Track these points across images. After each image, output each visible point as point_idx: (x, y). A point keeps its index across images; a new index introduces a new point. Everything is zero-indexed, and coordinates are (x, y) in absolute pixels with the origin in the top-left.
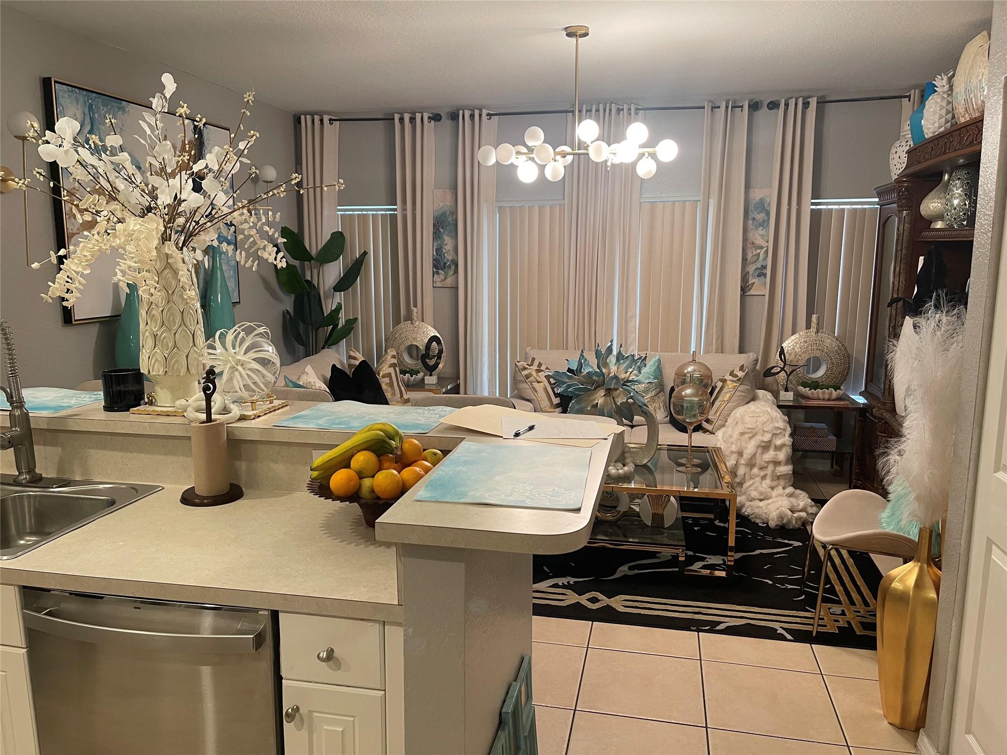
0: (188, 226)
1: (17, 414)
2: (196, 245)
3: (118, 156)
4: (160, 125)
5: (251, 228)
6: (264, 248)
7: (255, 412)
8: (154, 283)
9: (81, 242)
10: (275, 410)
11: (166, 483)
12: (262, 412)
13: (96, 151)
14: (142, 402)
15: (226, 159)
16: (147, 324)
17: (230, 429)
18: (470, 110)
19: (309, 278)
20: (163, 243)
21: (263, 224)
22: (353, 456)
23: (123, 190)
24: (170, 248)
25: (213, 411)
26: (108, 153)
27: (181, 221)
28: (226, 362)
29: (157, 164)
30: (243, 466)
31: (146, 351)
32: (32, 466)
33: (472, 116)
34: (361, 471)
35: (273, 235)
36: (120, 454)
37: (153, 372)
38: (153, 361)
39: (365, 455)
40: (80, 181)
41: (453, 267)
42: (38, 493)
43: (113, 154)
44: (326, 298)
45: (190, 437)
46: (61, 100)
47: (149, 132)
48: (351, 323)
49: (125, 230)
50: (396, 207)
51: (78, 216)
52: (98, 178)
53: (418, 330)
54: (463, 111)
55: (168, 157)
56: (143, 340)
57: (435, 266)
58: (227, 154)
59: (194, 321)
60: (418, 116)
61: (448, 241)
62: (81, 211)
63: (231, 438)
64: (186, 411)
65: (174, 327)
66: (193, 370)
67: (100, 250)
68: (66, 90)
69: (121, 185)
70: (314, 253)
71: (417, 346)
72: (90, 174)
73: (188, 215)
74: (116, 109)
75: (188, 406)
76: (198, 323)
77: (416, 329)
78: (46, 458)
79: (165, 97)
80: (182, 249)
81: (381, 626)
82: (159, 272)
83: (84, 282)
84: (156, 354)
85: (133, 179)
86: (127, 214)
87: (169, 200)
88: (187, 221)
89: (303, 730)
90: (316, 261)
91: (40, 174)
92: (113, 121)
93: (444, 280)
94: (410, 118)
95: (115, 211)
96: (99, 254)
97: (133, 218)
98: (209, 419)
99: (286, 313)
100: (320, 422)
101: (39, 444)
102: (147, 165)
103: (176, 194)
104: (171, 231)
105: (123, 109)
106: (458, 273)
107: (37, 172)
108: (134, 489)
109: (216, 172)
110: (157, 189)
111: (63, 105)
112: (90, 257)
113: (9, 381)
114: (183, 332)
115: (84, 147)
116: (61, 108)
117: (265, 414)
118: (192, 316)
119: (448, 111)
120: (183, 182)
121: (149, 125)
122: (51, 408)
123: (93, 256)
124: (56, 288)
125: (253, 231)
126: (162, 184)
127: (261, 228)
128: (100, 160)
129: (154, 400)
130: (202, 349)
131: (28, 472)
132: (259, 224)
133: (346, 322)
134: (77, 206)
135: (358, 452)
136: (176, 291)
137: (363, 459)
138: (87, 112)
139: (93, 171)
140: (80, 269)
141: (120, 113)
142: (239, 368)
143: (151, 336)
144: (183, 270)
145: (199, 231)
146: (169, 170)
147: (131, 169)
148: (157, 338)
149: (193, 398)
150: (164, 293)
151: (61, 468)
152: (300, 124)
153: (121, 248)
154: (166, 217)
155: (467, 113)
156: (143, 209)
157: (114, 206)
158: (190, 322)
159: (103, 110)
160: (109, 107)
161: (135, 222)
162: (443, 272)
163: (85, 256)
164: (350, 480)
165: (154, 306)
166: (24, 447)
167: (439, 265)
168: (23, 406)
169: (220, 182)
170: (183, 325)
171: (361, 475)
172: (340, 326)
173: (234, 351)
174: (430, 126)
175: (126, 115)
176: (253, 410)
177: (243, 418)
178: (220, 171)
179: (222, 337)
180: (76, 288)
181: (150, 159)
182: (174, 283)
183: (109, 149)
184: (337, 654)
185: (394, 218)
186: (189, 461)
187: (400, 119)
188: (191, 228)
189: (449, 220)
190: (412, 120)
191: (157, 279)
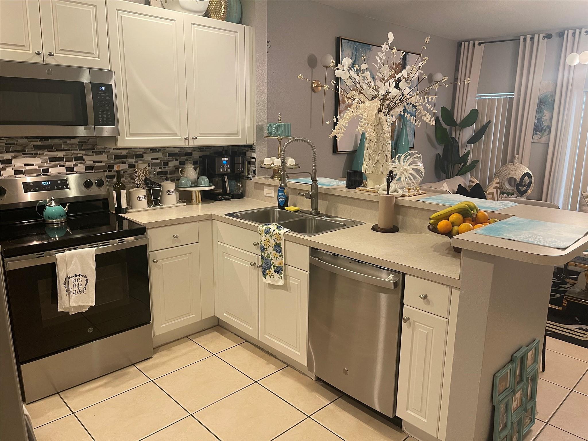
0: (390, 105)
1: (314, 185)
2: (393, 114)
3: (365, 73)
4: (384, 57)
5: (419, 105)
6: (425, 115)
7: (409, 194)
8: (373, 131)
9: (346, 112)
10: (419, 195)
11: (367, 222)
12: (413, 194)
13: (357, 72)
14: (361, 186)
15: (412, 71)
16: (367, 150)
17: (397, 200)
18: (573, 30)
19: (453, 136)
20: (379, 113)
21: (426, 103)
22: (451, 215)
23: (365, 89)
24: (381, 115)
25: (390, 191)
26: (361, 72)
27: (388, 102)
28: (399, 169)
29: (381, 76)
30: (400, 218)
31: (365, 162)
32: (317, 208)
33: (574, 34)
34: (454, 223)
35: (430, 108)
36: (350, 207)
37: (367, 171)
38: (368, 167)
39: (456, 215)
40: (348, 86)
41: (548, 130)
42: (318, 219)
43: (363, 73)
44: (462, 148)
45: (379, 202)
46: (343, 47)
47: (379, 61)
48: (475, 163)
49: (364, 106)
50: (513, 93)
51: (346, 101)
52: (356, 84)
53: (517, 169)
54: (568, 31)
55: (386, 73)
56: (365, 157)
57: (535, 129)
58: (412, 69)
59: (387, 149)
60: (536, 36)
61: (546, 114)
62: (348, 98)
63: (396, 204)
64: (378, 190)
65: (378, 152)
66: (384, 173)
67: (353, 116)
68: (346, 42)
69: (365, 86)
70: (458, 122)
71: (515, 179)
72: (353, 82)
73: (391, 99)
74: (367, 49)
75: (380, 188)
76: (389, 151)
77: (516, 168)
78: (322, 205)
79: (388, 44)
80: (386, 116)
81: (450, 289)
82: (375, 126)
83: (345, 129)
84: (370, 164)
85: (370, 84)
86: (366, 100)
87: (384, 93)
88: (390, 102)
89: (410, 328)
90: (459, 126)
91: (334, 83)
92: (365, 57)
93: (540, 138)
94: (531, 38)
95: (361, 98)
96: (352, 117)
97: (368, 101)
98: (388, 194)
99: (438, 155)
100: (439, 201)
101: (320, 199)
102: (377, 77)
103: (387, 89)
104: (383, 107)
105: (370, 49)
106: (550, 134)
107: (333, 82)
108: (353, 222)
109: (406, 78)
110: (379, 87)
111: (344, 50)
112: (349, 119)
113: (313, 171)
114: (382, 154)
115: (352, 70)
116: (343, 51)
117: (414, 196)
118: (387, 147)
119: (558, 31)
120: (391, 84)
121: (380, 58)
122: (326, 185)
123: (350, 118)
124: (334, 133)
125: (420, 107)
126: (382, 85)
127: (425, 105)
128: (358, 75)
129: (366, 185)
130: (389, 163)
131: (315, 210)
132: (424, 103)
133: (472, 162)
134: (346, 96)
135: (454, 213)
136: (381, 135)
137: (456, 217)
138: (354, 52)
139: (354, 81)
140: (344, 124)
141: (368, 51)
142: (405, 172)
143: (369, 155)
144: (385, 125)
145: (395, 107)
146: (386, 79)
147: (370, 79)
148: (371, 156)
149: (382, 185)
150: (376, 136)
151: (327, 210)
152: (461, 47)
153: (361, 114)
154: (382, 101)
155: (571, 32)
156: (372, 97)
157: (361, 96)
158: (385, 150)
159: (361, 50)
160: (364, 49)
161: (368, 103)
162: (540, 134)
163: (347, 118)
164: (447, 225)
165: (371, 142)
166: (315, 199)
167: (538, 129)
168: (316, 182)
169: (407, 83)
170: (382, 151)
171: (453, 224)
172: (468, 164)
173: (404, 164)
174: (544, 43)
175: (371, 52)
176: (408, 193)
177: (403, 196)
178: (408, 78)
179: (399, 158)
180: (342, 132)
181: (378, 74)
182: (381, 131)
183: (362, 70)
184: (429, 297)
185: (511, 100)
186: (377, 213)
187: (524, 39)
188: (392, 106)
189: (549, 100)
190: (532, 39)
191: (374, 129)
